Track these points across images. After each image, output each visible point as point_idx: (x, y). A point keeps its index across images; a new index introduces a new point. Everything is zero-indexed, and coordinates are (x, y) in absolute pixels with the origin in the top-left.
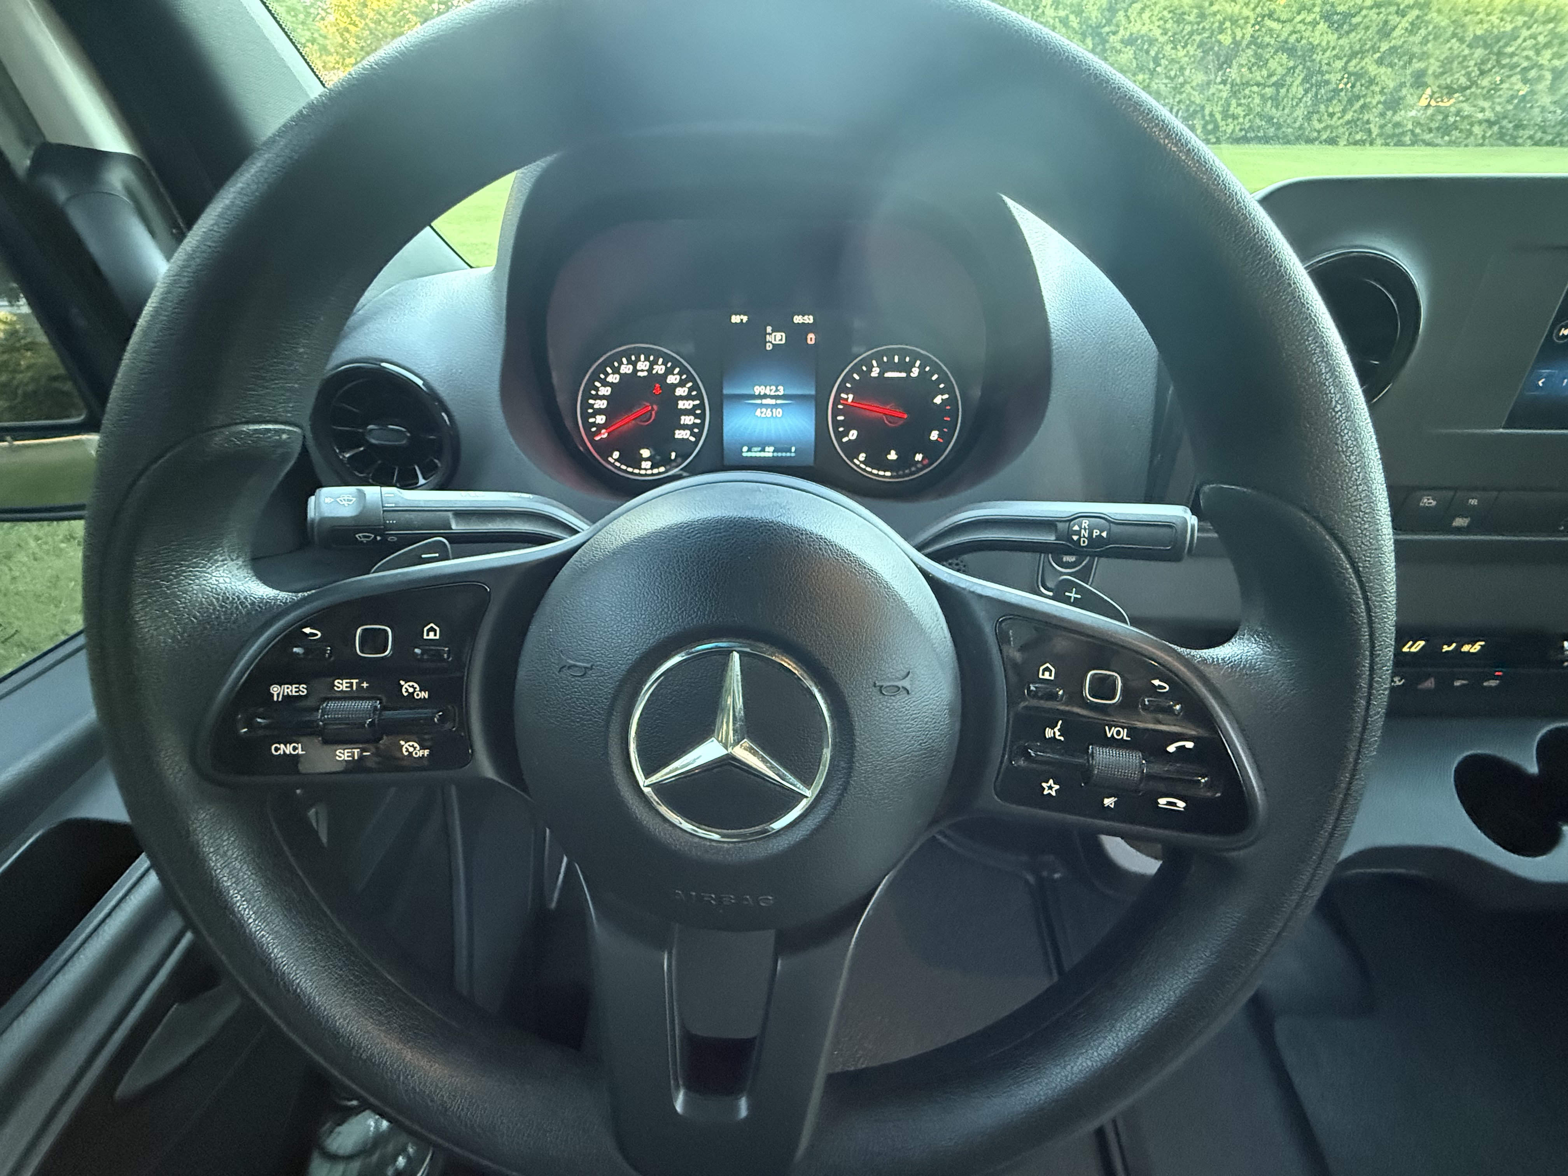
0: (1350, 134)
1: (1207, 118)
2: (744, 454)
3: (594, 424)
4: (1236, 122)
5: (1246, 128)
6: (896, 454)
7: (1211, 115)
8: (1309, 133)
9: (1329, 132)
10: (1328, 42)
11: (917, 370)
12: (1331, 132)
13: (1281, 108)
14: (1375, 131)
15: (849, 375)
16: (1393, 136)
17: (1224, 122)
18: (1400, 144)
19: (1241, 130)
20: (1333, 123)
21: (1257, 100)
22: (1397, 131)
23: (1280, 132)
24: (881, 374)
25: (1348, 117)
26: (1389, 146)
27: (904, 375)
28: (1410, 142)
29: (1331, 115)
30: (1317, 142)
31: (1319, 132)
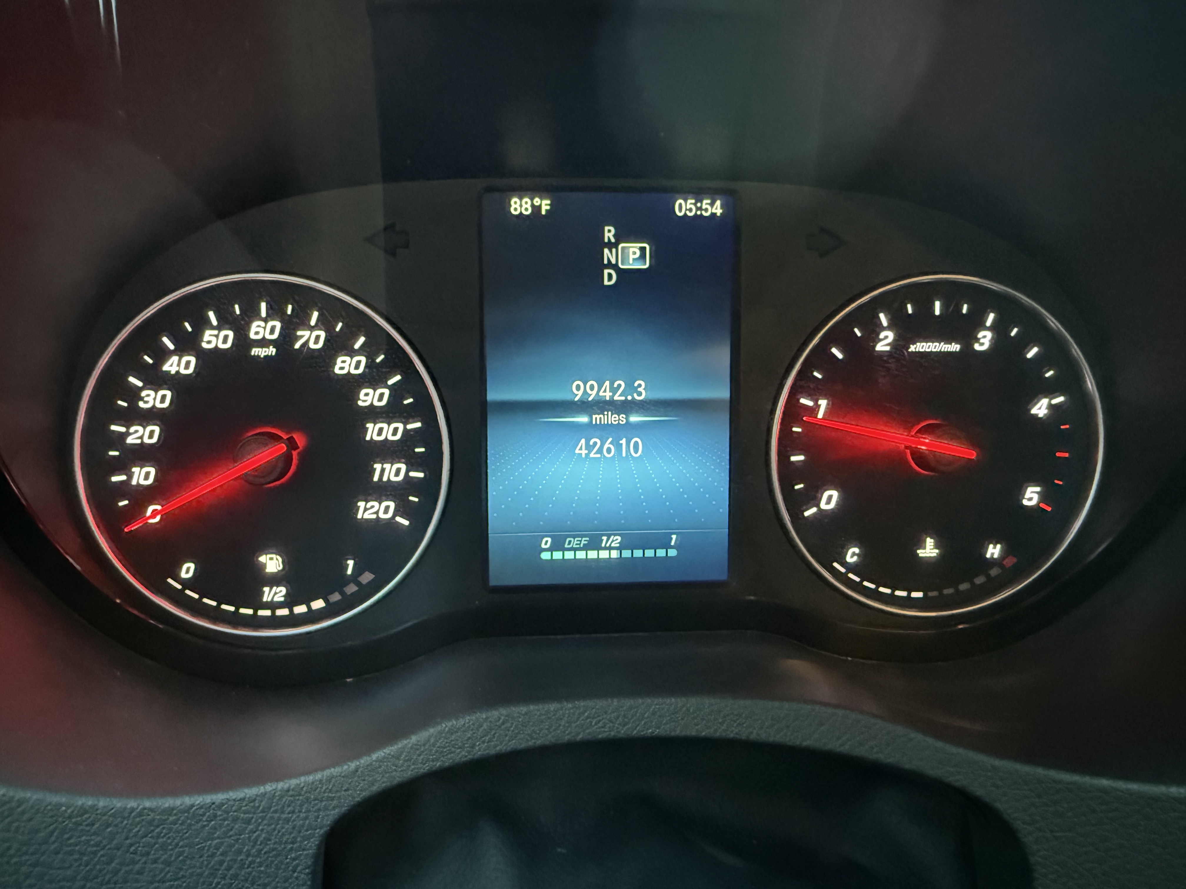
2: (545, 556)
3: (124, 489)
6: (936, 546)
11: (989, 335)
15: (823, 348)
24: (901, 345)
27: (955, 347)
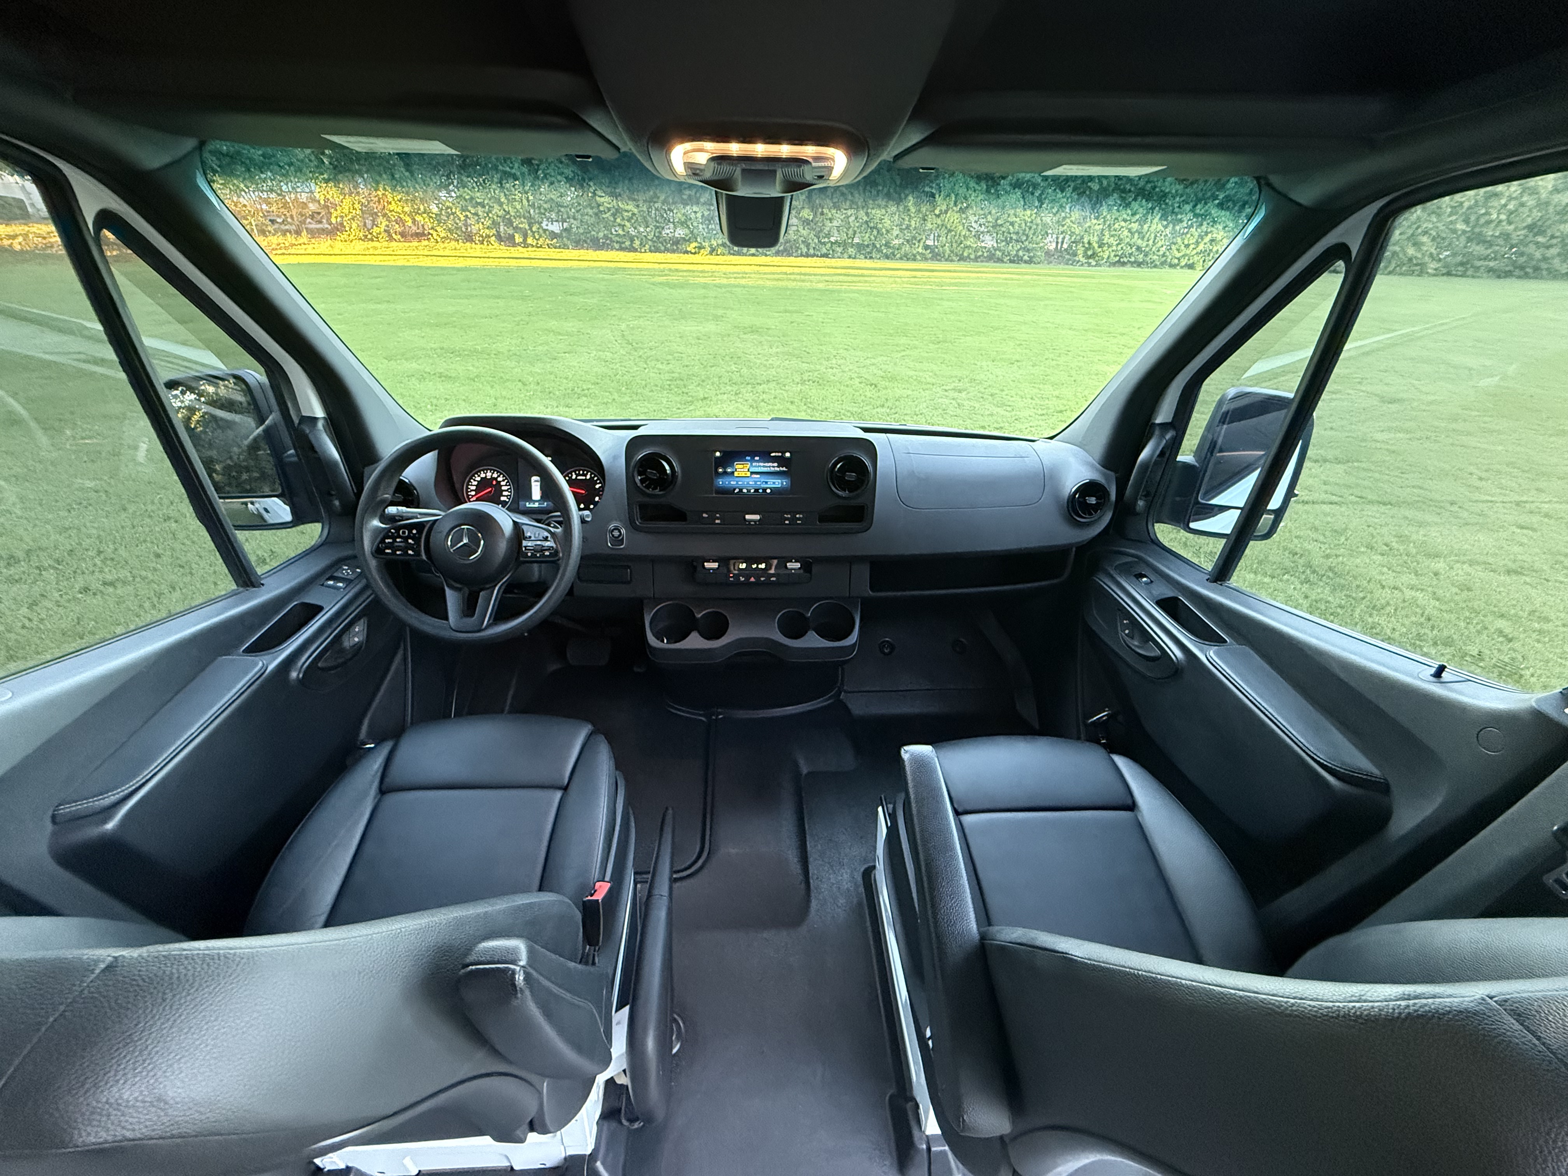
0: (1204, 261)
1: (1087, 246)
4: (1110, 249)
5: (1120, 254)
7: (1089, 243)
8: (1171, 260)
10: (1177, 191)
12: (1189, 260)
13: (1146, 239)
17: (1100, 250)
19: (1115, 256)
20: (1188, 252)
21: (1126, 233)
23: (1148, 259)
25: (1201, 247)
29: (1187, 246)
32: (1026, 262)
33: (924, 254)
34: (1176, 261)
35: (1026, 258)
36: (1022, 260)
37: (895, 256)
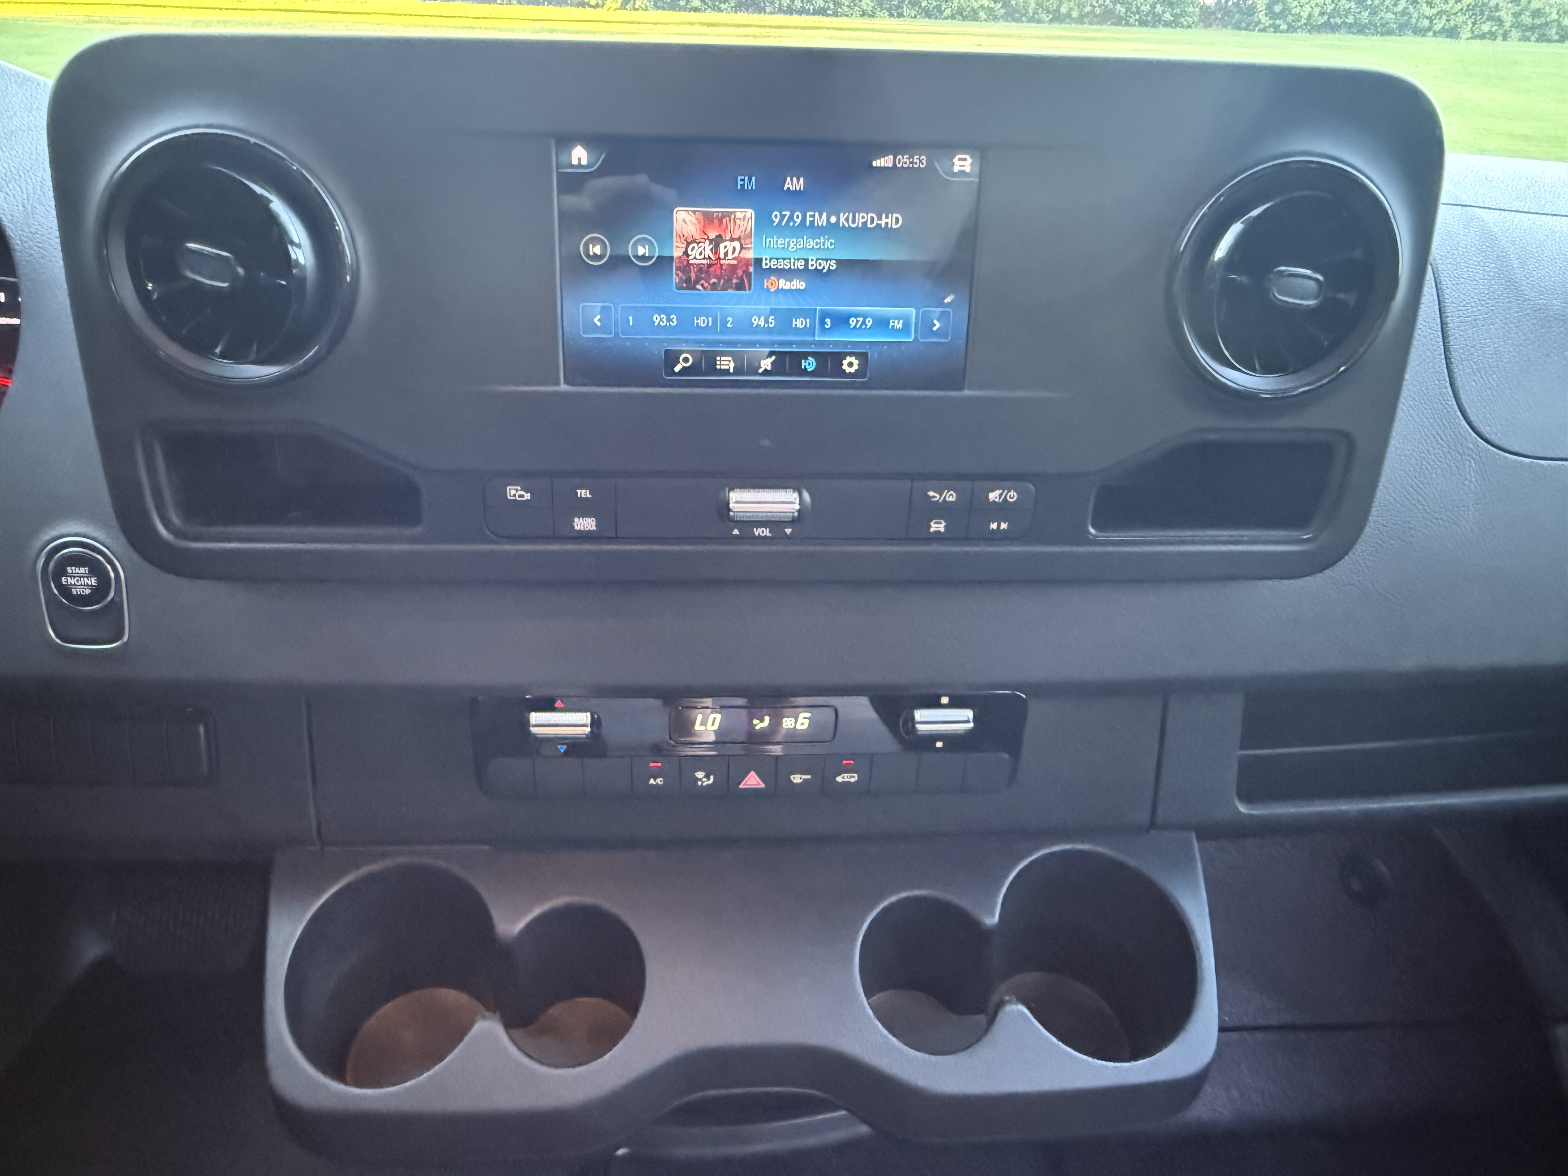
0: (1474, 24)
5: (1328, 11)
8: (1418, 20)
9: (1443, 21)
12: (1448, 20)
14: (1508, 20)
16: (1533, 28)
18: (1543, 38)
22: (1538, 21)
23: (1376, 19)
26: (1530, 41)
28: (1557, 37)
30: (1431, 34)
31: (1431, 19)
32: (1167, 24)
33: (991, 9)
34: (1426, 23)
35: (1168, 16)
36: (1159, 20)
37: (941, 12)
